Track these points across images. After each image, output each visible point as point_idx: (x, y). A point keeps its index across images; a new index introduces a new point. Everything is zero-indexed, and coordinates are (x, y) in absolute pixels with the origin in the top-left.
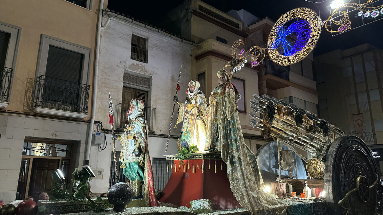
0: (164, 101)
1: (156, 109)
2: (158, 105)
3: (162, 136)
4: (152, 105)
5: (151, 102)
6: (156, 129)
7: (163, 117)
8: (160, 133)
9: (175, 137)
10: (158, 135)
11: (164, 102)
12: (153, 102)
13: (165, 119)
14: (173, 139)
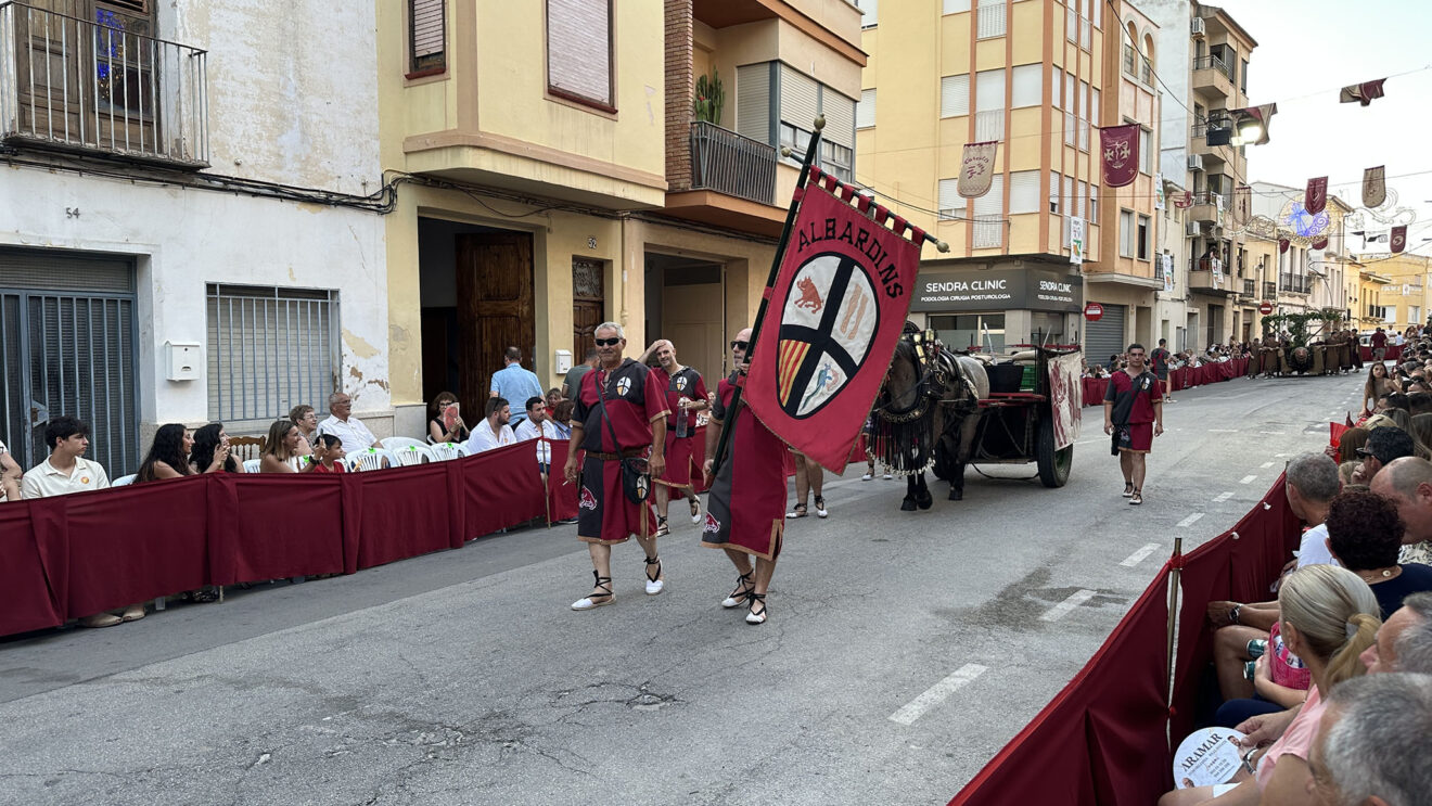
0: (248, 19)
1: (205, 52)
2: (212, 35)
3: (244, 188)
4: (185, 34)
5: (179, 17)
6: (211, 153)
7: (246, 96)
8: (233, 173)
9: (310, 196)
10: (226, 183)
11: (246, 25)
12: (185, 18)
13: (256, 108)
14: (297, 205)
